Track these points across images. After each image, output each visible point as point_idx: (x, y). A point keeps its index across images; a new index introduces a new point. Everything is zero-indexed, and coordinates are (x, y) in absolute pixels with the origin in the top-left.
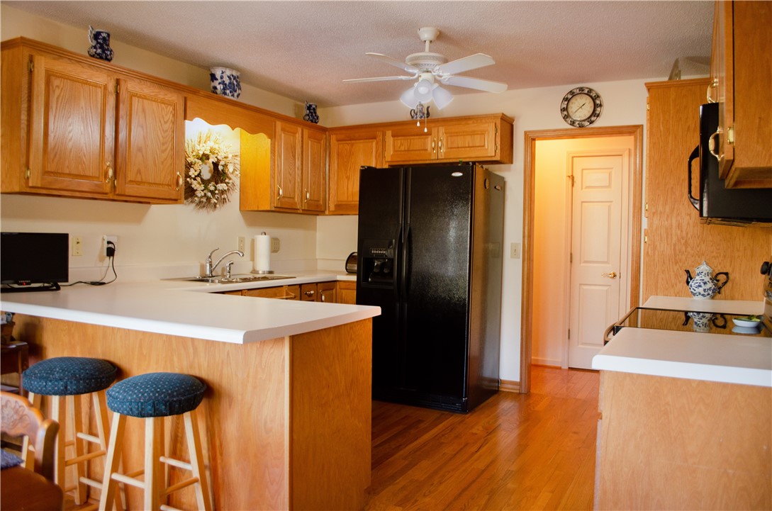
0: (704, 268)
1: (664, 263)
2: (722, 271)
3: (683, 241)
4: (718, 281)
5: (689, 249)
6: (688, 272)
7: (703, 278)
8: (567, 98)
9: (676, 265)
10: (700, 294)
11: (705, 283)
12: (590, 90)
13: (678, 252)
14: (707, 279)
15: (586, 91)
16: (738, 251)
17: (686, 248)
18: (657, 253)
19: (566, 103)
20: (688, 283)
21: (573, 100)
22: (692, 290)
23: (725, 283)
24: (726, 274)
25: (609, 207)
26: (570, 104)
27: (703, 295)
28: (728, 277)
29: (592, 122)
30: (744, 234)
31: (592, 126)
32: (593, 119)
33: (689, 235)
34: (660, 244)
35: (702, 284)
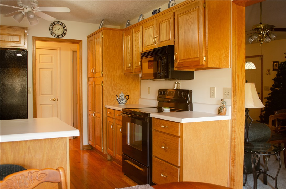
0: (122, 94)
1: (109, 93)
2: (127, 95)
3: (115, 85)
4: (126, 98)
5: (117, 88)
6: (117, 96)
7: (123, 98)
8: (52, 25)
9: (113, 93)
10: (122, 103)
11: (124, 99)
12: (62, 23)
13: (114, 89)
14: (124, 98)
15: (60, 23)
16: (131, 88)
17: (116, 87)
18: (107, 90)
19: (52, 27)
20: (117, 100)
21: (55, 26)
22: (120, 102)
23: (128, 99)
24: (128, 96)
25: (52, 71)
26: (53, 27)
27: (123, 103)
28: (129, 97)
29: (63, 37)
30: (133, 82)
31: (63, 38)
32: (63, 35)
33: (117, 83)
34: (108, 86)
35: (123, 100)
